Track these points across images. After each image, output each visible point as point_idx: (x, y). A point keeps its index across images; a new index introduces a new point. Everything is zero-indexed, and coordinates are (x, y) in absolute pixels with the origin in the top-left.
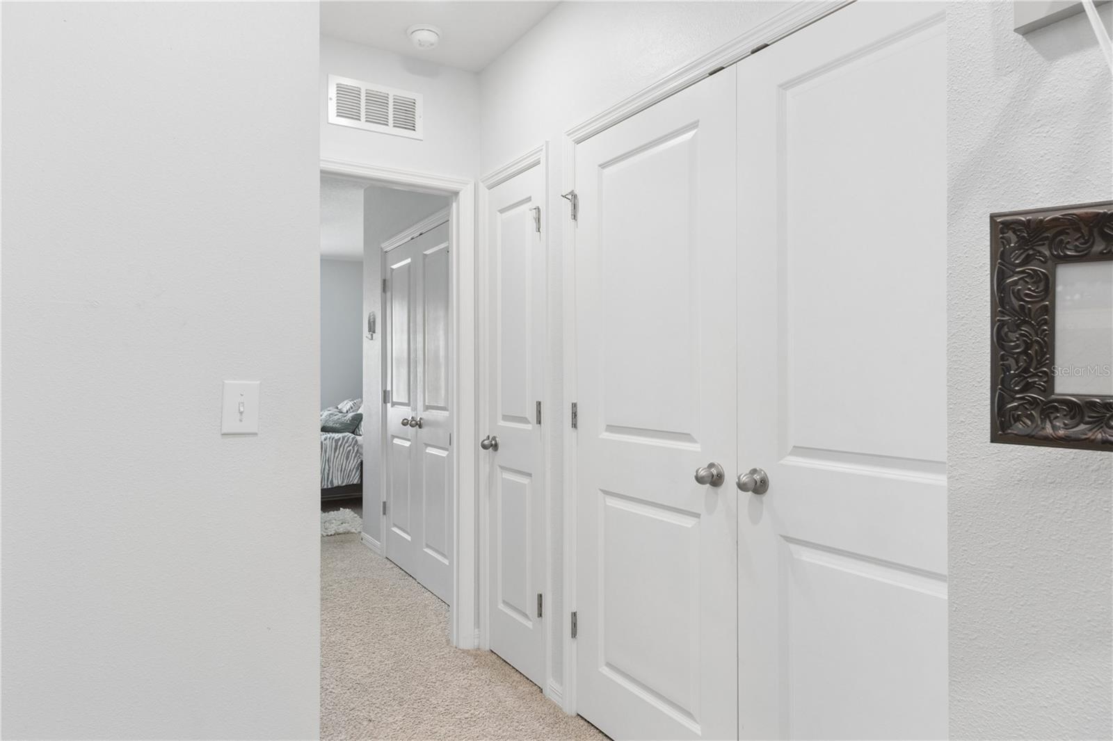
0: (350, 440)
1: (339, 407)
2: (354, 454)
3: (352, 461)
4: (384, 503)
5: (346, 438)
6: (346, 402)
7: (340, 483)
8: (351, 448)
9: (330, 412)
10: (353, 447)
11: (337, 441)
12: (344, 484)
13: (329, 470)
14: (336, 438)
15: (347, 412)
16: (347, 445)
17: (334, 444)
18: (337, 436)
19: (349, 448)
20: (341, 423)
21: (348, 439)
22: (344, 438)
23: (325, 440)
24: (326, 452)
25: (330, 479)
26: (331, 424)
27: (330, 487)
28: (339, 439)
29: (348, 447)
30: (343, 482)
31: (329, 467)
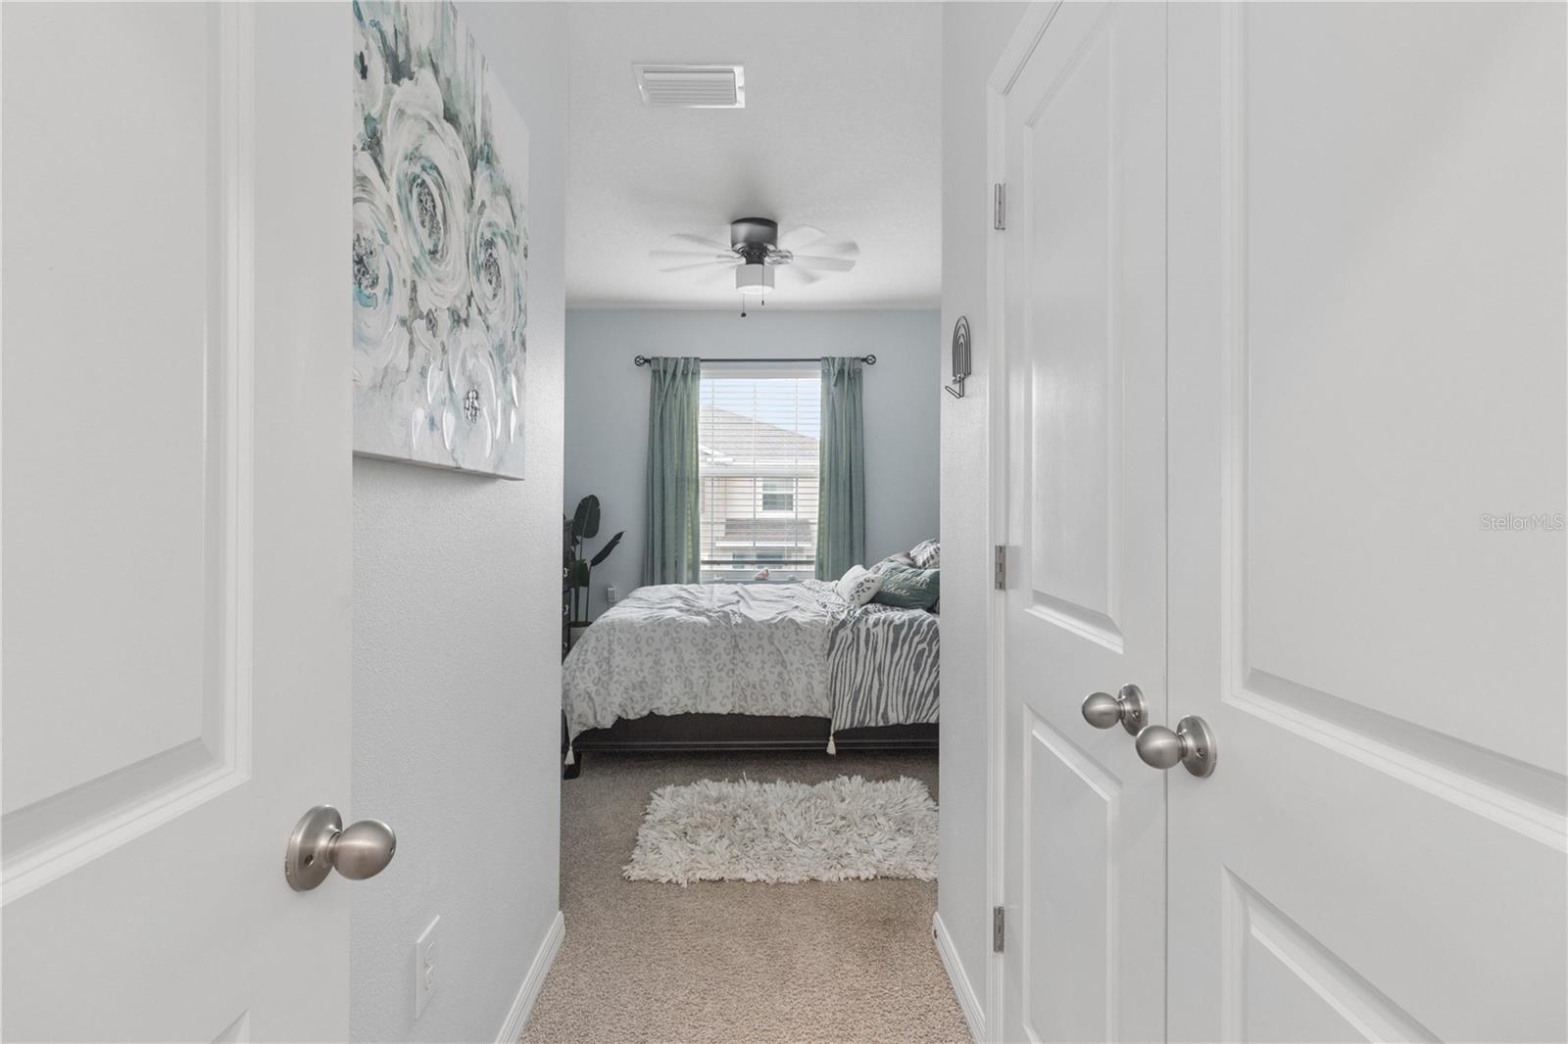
0: (925, 627)
1: (913, 553)
2: (930, 661)
3: (926, 675)
4: (999, 913)
5: (916, 624)
6: (924, 544)
7: (901, 719)
8: (924, 645)
9: (892, 565)
10: (930, 644)
11: (898, 628)
12: (910, 721)
13: (880, 690)
14: (897, 622)
15: (924, 564)
16: (917, 639)
17: (891, 635)
18: (899, 616)
19: (920, 647)
20: (911, 589)
21: (920, 625)
22: (911, 622)
23: (876, 625)
24: (875, 650)
25: (881, 711)
26: (891, 588)
27: (881, 724)
28: (903, 624)
29: (918, 644)
30: (907, 717)
31: (881, 685)
